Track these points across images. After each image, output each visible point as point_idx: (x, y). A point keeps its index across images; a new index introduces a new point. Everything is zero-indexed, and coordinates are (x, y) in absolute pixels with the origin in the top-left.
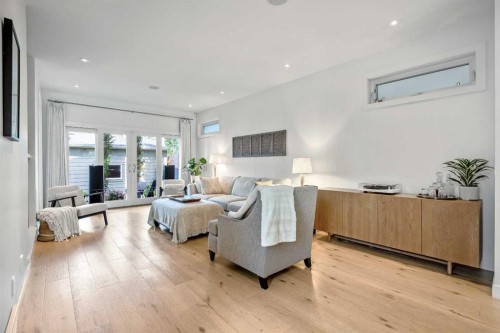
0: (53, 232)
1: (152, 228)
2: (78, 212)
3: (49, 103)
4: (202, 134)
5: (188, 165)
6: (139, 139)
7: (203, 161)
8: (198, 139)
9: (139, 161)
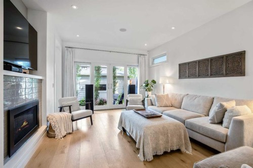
0: (54, 131)
1: (121, 132)
2: (72, 117)
3: (66, 48)
4: (153, 64)
5: (144, 85)
6: (114, 70)
7: (154, 82)
8: (149, 67)
9: (114, 82)
